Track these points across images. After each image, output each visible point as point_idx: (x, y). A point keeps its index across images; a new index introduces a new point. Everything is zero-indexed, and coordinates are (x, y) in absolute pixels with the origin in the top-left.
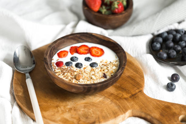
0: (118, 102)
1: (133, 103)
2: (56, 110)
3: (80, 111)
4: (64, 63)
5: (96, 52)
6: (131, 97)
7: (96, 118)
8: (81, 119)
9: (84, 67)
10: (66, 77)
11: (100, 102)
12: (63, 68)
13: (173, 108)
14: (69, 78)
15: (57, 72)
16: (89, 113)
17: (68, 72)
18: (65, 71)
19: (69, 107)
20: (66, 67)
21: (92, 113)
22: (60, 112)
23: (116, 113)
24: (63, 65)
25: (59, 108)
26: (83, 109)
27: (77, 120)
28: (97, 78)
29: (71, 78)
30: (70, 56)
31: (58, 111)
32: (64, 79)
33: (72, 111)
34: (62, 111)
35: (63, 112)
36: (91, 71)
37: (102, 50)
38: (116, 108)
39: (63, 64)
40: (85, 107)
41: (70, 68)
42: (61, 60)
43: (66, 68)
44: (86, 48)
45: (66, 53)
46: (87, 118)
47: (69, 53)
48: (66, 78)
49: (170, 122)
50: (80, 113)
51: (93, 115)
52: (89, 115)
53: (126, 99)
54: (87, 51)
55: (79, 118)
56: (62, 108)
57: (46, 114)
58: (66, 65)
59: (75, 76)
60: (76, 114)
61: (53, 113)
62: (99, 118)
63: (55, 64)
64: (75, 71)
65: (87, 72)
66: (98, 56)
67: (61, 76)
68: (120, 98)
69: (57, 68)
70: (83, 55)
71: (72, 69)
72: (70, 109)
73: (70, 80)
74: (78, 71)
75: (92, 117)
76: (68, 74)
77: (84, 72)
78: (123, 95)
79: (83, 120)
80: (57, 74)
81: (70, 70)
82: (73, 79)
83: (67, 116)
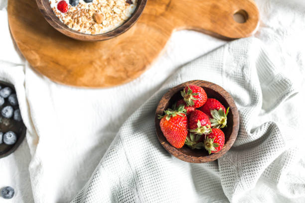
0: (155, 24)
1: (172, 18)
2: (92, 69)
3: (120, 57)
4: (68, 2)
6: (166, 10)
7: (143, 60)
8: (128, 69)
10: (84, 25)
11: (136, 33)
12: (71, 12)
13: (221, 5)
14: (88, 25)
15: (68, 23)
16: (133, 56)
17: (81, 15)
18: (76, 16)
19: (105, 57)
20: (74, 8)
21: (135, 53)
22: (100, 70)
24: (69, 7)
25: (94, 64)
26: (122, 54)
27: (124, 71)
28: (121, 8)
29: (90, 24)
31: (96, 70)
33: (112, 62)
34: (100, 67)
35: (103, 68)
38: (157, 34)
39: (67, 5)
40: (123, 49)
41: (80, 8)
43: (75, 11)
46: (133, 64)
48: (85, 27)
49: (225, 28)
50: (122, 60)
51: (138, 57)
52: (133, 59)
53: (162, 15)
55: (125, 69)
56: (98, 62)
58: (72, 6)
59: (93, 17)
60: (118, 65)
61: (92, 75)
62: (146, 58)
63: (57, 9)
64: (89, 10)
65: (103, 3)
67: (77, 27)
68: (156, 17)
69: (63, 15)
71: (82, 8)
72: (108, 60)
73: (91, 28)
74: (92, 7)
75: (138, 59)
76: (83, 19)
77: (101, 6)
78: (156, 11)
79: (130, 68)
80: (70, 26)
81: (82, 10)
82: (93, 24)
83: (110, 71)
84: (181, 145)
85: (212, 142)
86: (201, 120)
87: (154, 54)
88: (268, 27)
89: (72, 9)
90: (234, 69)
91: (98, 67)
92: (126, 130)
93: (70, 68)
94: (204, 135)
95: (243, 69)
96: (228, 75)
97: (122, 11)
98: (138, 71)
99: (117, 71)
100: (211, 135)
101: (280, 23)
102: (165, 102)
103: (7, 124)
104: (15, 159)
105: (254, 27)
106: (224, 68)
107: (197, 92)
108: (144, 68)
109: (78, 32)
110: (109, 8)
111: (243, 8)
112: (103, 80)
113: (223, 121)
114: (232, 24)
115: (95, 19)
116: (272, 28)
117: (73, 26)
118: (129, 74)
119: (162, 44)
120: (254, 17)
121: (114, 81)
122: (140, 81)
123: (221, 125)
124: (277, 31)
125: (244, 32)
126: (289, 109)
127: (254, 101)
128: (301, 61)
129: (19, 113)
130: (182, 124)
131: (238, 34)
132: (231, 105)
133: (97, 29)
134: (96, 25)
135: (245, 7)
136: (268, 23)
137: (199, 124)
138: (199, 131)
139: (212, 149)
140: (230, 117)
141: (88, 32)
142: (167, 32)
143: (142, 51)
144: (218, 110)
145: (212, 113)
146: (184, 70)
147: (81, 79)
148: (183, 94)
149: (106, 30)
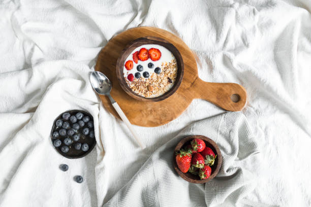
0: (183, 94)
1: (194, 92)
2: (141, 115)
3: (158, 110)
4: (134, 75)
5: (154, 54)
6: (191, 86)
7: (172, 114)
8: (162, 118)
9: (150, 75)
12: (135, 82)
13: (225, 89)
14: (144, 91)
15: (132, 88)
16: (166, 111)
17: (141, 85)
18: (138, 85)
19: (149, 109)
20: (137, 80)
21: (168, 110)
22: (145, 116)
23: (185, 105)
24: (134, 79)
25: (142, 112)
26: (160, 109)
27: (159, 119)
28: (165, 84)
30: (135, 65)
31: (143, 116)
32: (140, 94)
33: (153, 113)
35: (147, 115)
36: (157, 78)
37: (158, 51)
38: (183, 101)
39: (133, 77)
42: (130, 72)
44: (145, 52)
45: (131, 63)
46: (165, 116)
47: (134, 63)
48: (142, 92)
49: (225, 104)
50: (159, 112)
51: (169, 112)
52: (166, 113)
53: (188, 89)
54: (147, 56)
56: (145, 111)
57: (135, 120)
58: (136, 78)
59: (147, 87)
60: (157, 115)
61: (140, 119)
62: (174, 113)
63: (127, 78)
64: (146, 82)
65: (155, 80)
66: (158, 59)
67: (137, 92)
68: (184, 90)
69: (130, 82)
70: (145, 61)
71: (142, 80)
72: (151, 111)
73: (145, 93)
74: (148, 81)
75: (169, 114)
76: (141, 87)
77: (153, 81)
78: (185, 86)
79: (163, 118)
80: (133, 90)
81: (141, 82)
82: (147, 91)
83: (151, 118)
84: (186, 171)
85: (203, 174)
86: (199, 160)
87: (179, 112)
88: (252, 107)
89: (136, 80)
90: (225, 130)
91: (144, 114)
92: (155, 156)
93: (127, 112)
94: (199, 169)
95: (230, 132)
96: (221, 133)
97: (165, 86)
98: (168, 121)
99: (155, 119)
100: (203, 169)
101: (259, 106)
102: (180, 145)
103: (84, 138)
104: (86, 160)
105: (243, 106)
106: (219, 129)
107: (200, 143)
108: (172, 119)
109: (137, 95)
110: (157, 83)
111: (238, 93)
112: (146, 122)
113: (212, 162)
114: (229, 102)
115: (148, 88)
116: (254, 108)
117: (135, 90)
118: (162, 122)
119: (185, 106)
120: (243, 100)
121: (153, 124)
122: (168, 126)
123: (211, 164)
124: (256, 111)
125: (235, 108)
126: (254, 160)
127: (233, 152)
128: (267, 132)
129: (94, 133)
130: (188, 160)
131: (232, 109)
132: (218, 154)
133: (148, 95)
134: (149, 92)
135: (240, 93)
136: (252, 105)
137: (198, 162)
138: (197, 166)
139: (203, 177)
140: (217, 160)
141: (143, 96)
142: (189, 100)
143: (172, 109)
144: (210, 155)
145: (206, 157)
146: (195, 125)
147: (133, 120)
148: (192, 143)
149: (153, 96)
